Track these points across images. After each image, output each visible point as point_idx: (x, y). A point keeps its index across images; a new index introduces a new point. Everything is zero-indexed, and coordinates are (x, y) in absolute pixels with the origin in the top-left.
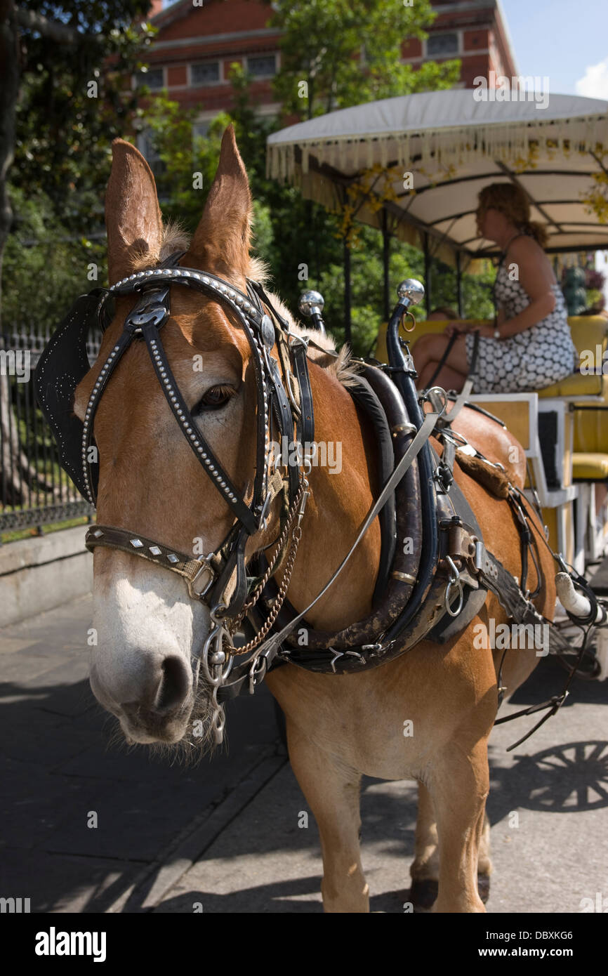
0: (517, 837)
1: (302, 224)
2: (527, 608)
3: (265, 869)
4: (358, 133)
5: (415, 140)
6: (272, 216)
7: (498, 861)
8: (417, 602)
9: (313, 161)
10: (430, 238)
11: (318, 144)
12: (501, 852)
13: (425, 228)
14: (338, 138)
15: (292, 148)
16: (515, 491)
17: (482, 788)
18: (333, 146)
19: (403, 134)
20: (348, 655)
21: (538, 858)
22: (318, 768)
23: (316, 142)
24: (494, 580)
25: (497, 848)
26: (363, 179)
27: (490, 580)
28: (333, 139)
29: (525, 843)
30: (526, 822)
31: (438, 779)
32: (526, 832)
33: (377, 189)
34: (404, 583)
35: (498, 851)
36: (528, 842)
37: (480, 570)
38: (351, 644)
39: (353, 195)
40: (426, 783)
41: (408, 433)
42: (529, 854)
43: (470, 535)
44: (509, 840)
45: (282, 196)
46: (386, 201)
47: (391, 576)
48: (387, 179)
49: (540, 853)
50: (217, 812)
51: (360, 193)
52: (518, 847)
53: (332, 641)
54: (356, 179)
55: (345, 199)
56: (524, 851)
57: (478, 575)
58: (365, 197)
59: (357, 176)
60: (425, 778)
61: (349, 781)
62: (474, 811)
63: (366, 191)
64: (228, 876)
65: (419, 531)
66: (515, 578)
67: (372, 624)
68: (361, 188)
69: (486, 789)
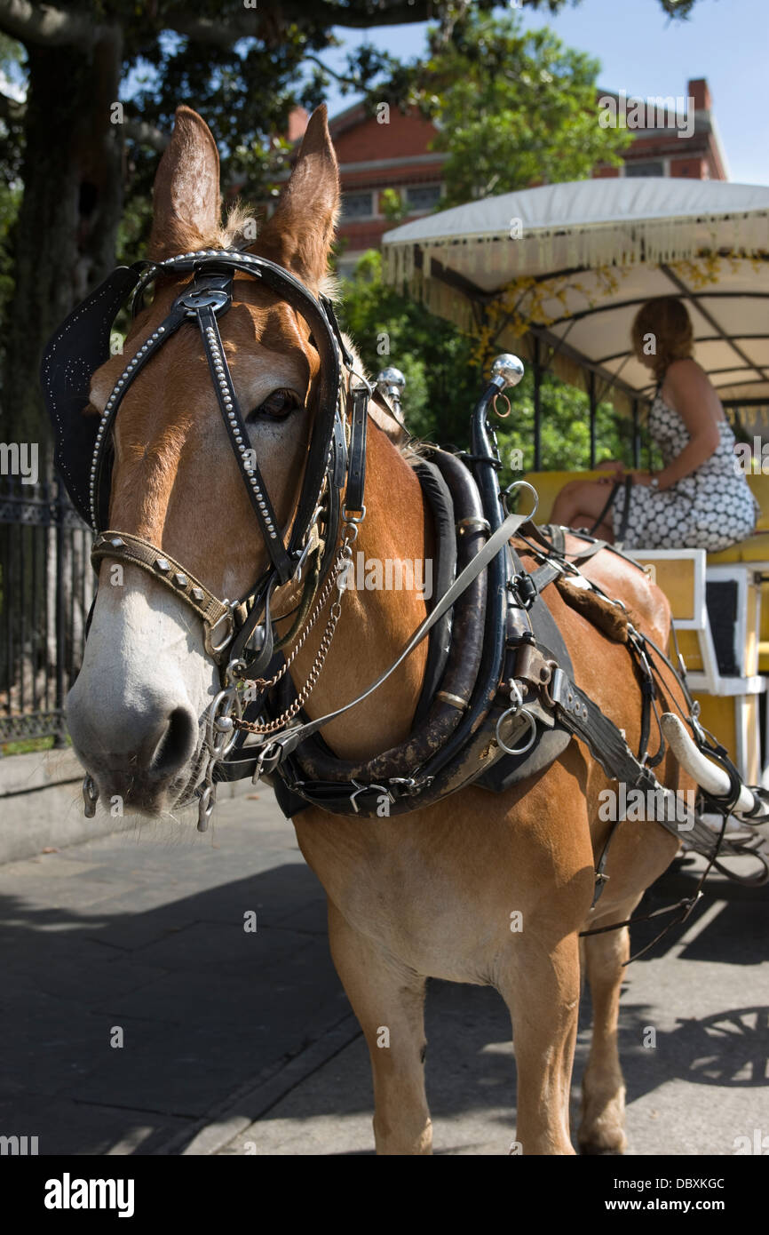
0: (667, 1113)
1: (463, 384)
2: (642, 774)
3: (341, 1134)
4: (489, 230)
5: (559, 238)
6: (427, 374)
7: (638, 1140)
8: (466, 731)
9: (436, 264)
10: (597, 380)
11: (443, 243)
12: (644, 1129)
13: (591, 367)
14: (467, 237)
15: (412, 250)
16: (639, 636)
17: (569, 996)
18: (460, 246)
19: (544, 231)
20: (372, 788)
21: (692, 1139)
22: (364, 963)
23: (440, 240)
24: (581, 722)
25: (641, 1125)
26: (506, 297)
27: (574, 721)
28: (461, 238)
29: (676, 1120)
30: (681, 1096)
31: (511, 979)
32: (680, 1108)
33: (522, 308)
34: (451, 706)
35: (640, 1128)
36: (681, 1119)
37: (557, 703)
38: (377, 777)
39: (493, 314)
40: (498, 985)
41: (479, 530)
42: (680, 1134)
43: (547, 659)
44: (657, 1115)
45: (440, 349)
46: (533, 325)
47: (435, 697)
48: (535, 295)
49: (695, 1133)
50: (292, 1066)
51: (501, 313)
52: (667, 1125)
53: (355, 772)
54: (497, 297)
55: (485, 320)
56: (674, 1130)
57: (555, 710)
58: (509, 318)
59: (498, 292)
60: (496, 978)
61: (406, 985)
62: (557, 1024)
63: (509, 310)
64: (293, 1139)
65: (479, 646)
66: (622, 730)
67: (405, 753)
68: (504, 307)
69: (574, 996)
